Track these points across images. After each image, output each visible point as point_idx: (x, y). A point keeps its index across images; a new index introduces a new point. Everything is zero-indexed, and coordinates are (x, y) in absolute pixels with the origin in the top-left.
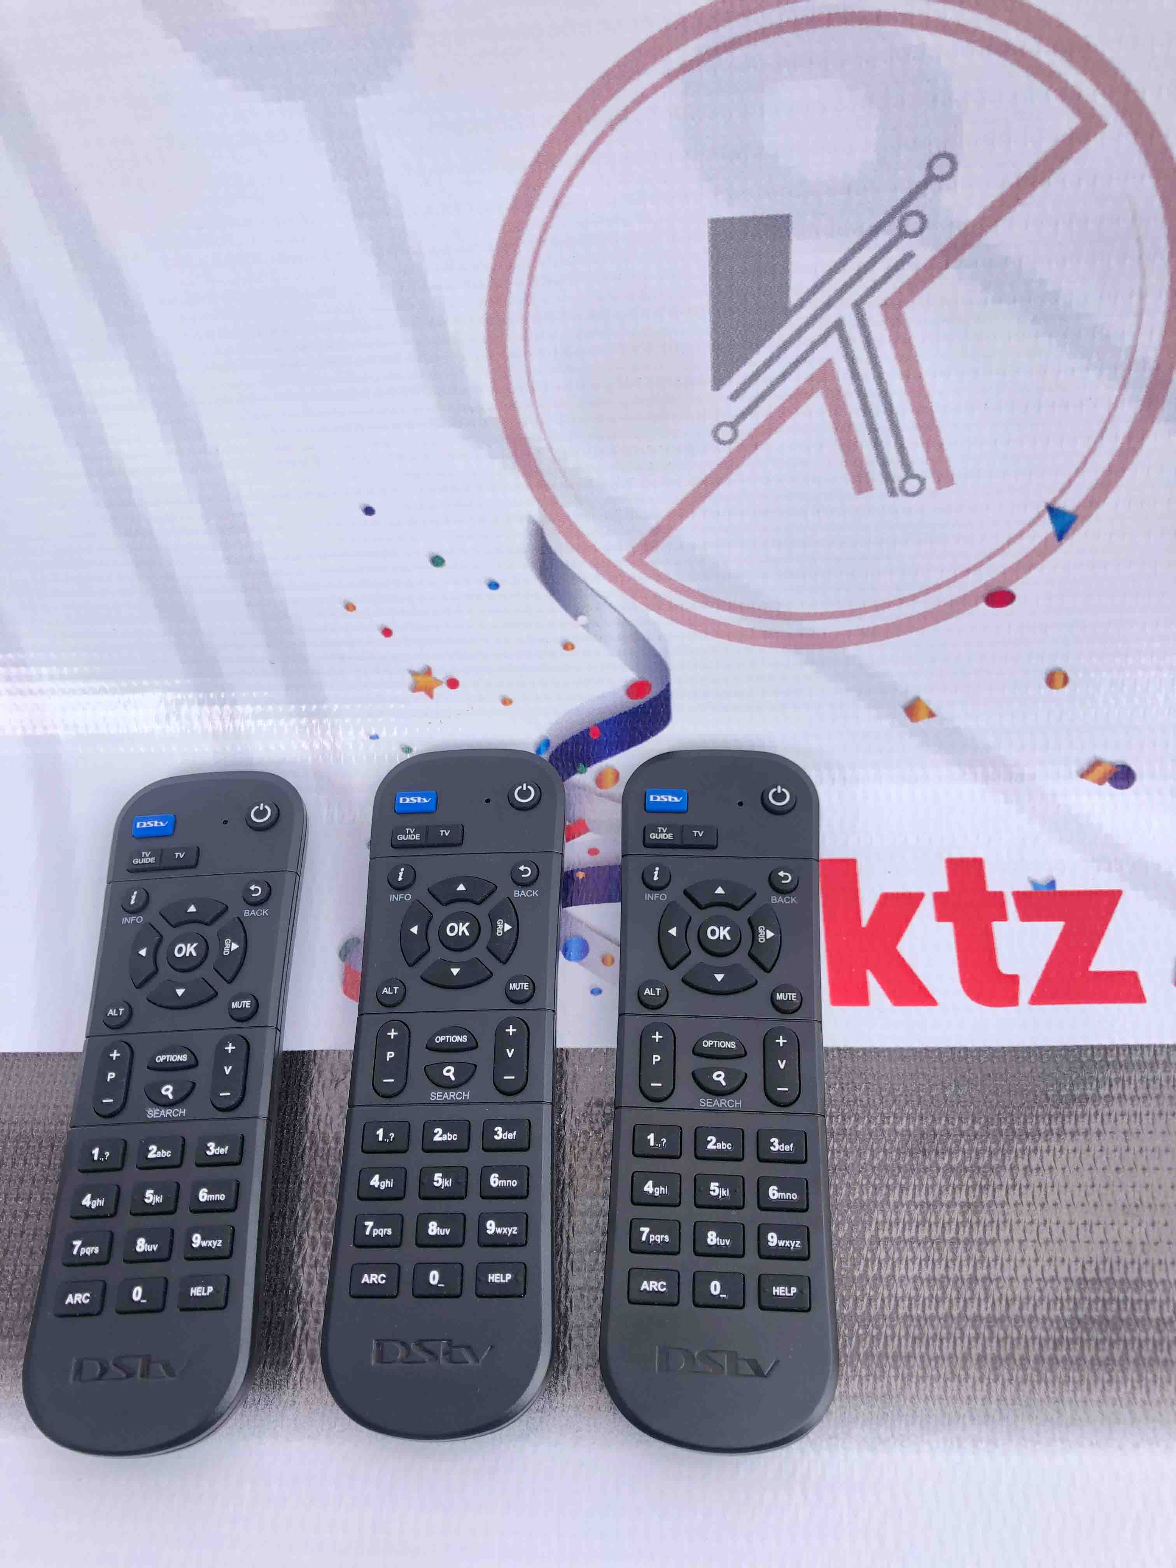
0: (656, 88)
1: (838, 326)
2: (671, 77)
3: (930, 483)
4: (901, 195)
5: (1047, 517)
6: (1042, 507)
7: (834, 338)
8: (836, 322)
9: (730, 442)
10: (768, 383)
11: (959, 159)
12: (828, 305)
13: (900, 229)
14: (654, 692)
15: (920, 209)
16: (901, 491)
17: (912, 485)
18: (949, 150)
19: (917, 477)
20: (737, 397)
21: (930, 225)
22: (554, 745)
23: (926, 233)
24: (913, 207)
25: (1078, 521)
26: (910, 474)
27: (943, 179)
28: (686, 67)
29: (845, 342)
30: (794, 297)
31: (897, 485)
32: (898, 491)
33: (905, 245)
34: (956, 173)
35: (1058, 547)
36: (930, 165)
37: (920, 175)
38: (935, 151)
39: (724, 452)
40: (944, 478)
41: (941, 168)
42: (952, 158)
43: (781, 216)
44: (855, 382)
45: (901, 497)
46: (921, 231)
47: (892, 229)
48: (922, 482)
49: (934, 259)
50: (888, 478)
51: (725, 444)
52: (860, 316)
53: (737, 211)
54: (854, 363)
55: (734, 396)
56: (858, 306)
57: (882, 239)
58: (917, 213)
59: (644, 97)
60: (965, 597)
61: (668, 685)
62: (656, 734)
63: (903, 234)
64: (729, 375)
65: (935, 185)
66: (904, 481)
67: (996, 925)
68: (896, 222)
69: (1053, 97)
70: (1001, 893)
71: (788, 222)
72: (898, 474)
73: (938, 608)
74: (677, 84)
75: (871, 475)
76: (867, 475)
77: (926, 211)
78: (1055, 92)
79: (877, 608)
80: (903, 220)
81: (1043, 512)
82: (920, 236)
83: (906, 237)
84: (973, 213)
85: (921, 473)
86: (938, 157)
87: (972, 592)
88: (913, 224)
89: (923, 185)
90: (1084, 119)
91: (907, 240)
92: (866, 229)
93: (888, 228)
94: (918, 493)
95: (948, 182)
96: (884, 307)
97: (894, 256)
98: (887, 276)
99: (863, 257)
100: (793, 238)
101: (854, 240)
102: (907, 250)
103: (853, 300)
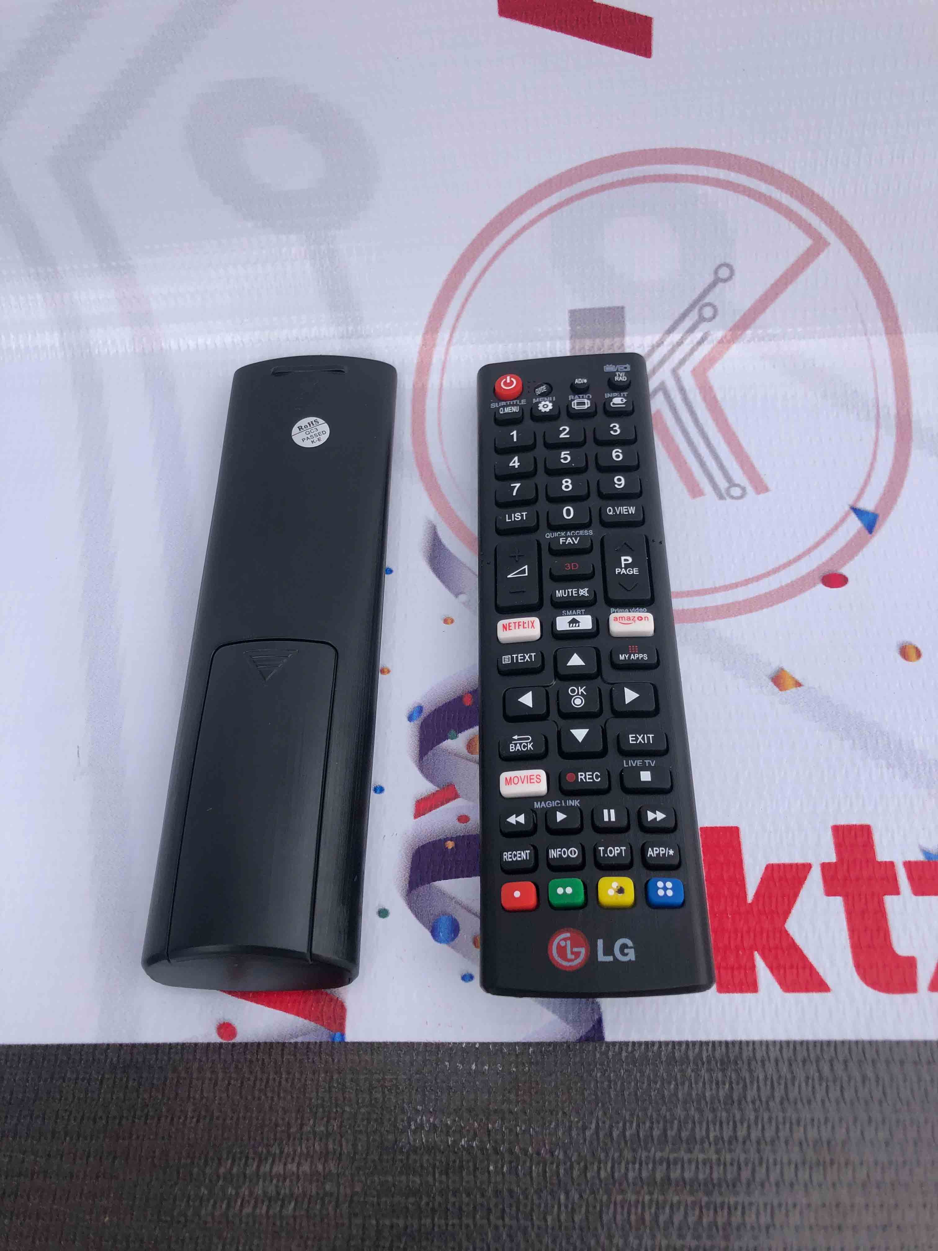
0: (533, 222)
1: (662, 387)
2: (541, 217)
3: (750, 489)
4: (698, 292)
5: (853, 516)
6: (847, 508)
7: (660, 395)
11: (735, 269)
13: (700, 316)
15: (712, 302)
16: (727, 496)
17: (736, 492)
18: (728, 261)
19: (739, 486)
21: (720, 311)
22: (426, 712)
24: (708, 300)
25: (880, 518)
26: (732, 484)
27: (725, 281)
28: (551, 210)
29: (668, 398)
31: (723, 491)
32: (725, 495)
33: (705, 327)
34: (733, 277)
35: (871, 538)
36: (716, 272)
37: (709, 279)
38: (718, 263)
40: (760, 487)
41: (724, 273)
42: (730, 267)
43: (618, 308)
44: (679, 425)
45: (729, 500)
46: (715, 316)
47: (693, 316)
48: (744, 489)
49: (725, 335)
50: (715, 486)
52: (676, 378)
53: (588, 305)
54: (676, 413)
57: (688, 322)
58: (711, 305)
59: (524, 229)
60: (802, 579)
63: (701, 319)
65: (720, 285)
66: (729, 488)
67: (889, 900)
68: (696, 311)
69: (793, 226)
70: (892, 864)
71: (623, 312)
72: (723, 484)
73: (782, 588)
74: (547, 220)
75: (701, 486)
76: (698, 485)
77: (716, 303)
78: (794, 223)
79: (726, 588)
80: (701, 309)
81: (848, 511)
82: (714, 320)
83: (705, 321)
84: (747, 304)
85: (742, 484)
86: (720, 266)
87: (808, 574)
88: (708, 312)
89: (713, 285)
90: (814, 240)
91: (705, 323)
92: (676, 316)
93: (691, 315)
94: (742, 497)
95: (730, 283)
96: (694, 371)
97: (698, 335)
98: (693, 350)
99: (676, 336)
100: (627, 323)
101: (669, 324)
102: (706, 331)
103: (671, 367)
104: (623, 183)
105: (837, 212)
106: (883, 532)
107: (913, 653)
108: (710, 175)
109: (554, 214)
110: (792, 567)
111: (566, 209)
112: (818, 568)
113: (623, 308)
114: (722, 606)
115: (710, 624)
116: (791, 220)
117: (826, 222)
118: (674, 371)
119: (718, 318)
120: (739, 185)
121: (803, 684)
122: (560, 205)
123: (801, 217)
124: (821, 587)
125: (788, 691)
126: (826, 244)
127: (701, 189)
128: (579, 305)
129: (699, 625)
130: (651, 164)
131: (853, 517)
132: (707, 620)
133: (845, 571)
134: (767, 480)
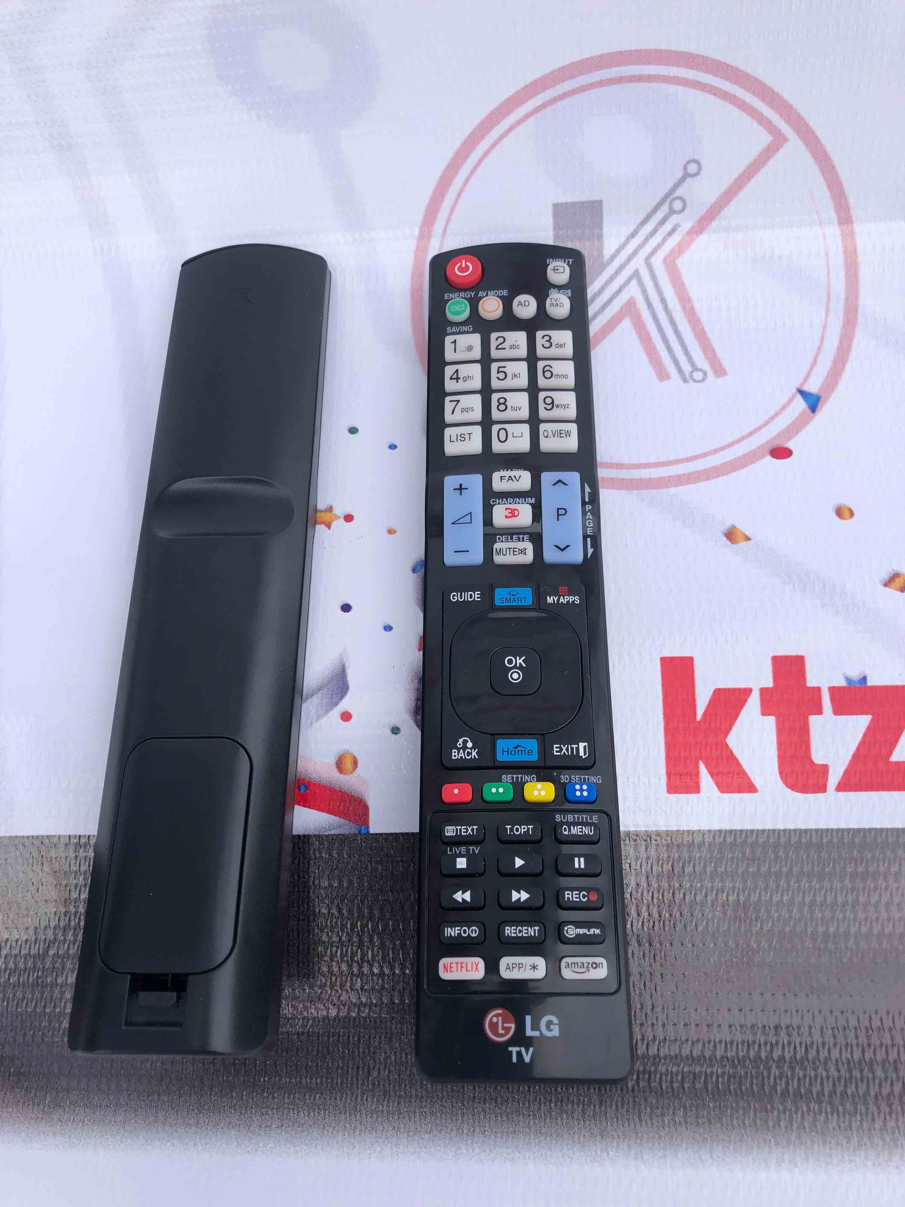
0: (519, 123)
1: (636, 274)
2: (527, 116)
3: (710, 373)
4: (668, 187)
6: (794, 390)
8: (634, 271)
11: (702, 164)
12: (628, 261)
13: (671, 208)
15: (681, 195)
16: (690, 379)
17: (698, 375)
18: (696, 157)
19: (701, 370)
21: (689, 205)
23: (686, 210)
24: (677, 193)
25: (822, 399)
26: (695, 369)
27: (693, 175)
28: (536, 110)
29: (641, 284)
31: (687, 375)
32: (688, 379)
33: (675, 219)
34: (701, 172)
35: (813, 417)
36: (685, 168)
37: (680, 174)
38: (687, 159)
40: (720, 371)
41: (692, 169)
42: (698, 163)
43: (596, 201)
44: (650, 311)
45: (691, 383)
46: (683, 209)
47: (665, 208)
48: (705, 374)
49: (692, 227)
50: (680, 371)
52: (649, 266)
53: (569, 199)
54: (648, 299)
57: (660, 215)
58: (680, 198)
59: (512, 128)
60: (754, 452)
63: (672, 212)
65: (689, 180)
66: (692, 372)
67: (813, 719)
68: (667, 204)
69: (755, 124)
70: (818, 689)
71: (601, 205)
73: (735, 460)
74: (532, 120)
75: (668, 370)
76: (665, 370)
77: (685, 197)
78: (756, 120)
79: (688, 460)
80: (671, 202)
81: (795, 393)
82: (683, 213)
83: (675, 213)
84: (714, 197)
85: (704, 369)
86: (689, 162)
87: (758, 448)
88: (678, 205)
89: (682, 180)
90: (774, 136)
91: (675, 216)
92: (649, 209)
93: (663, 208)
94: (703, 380)
95: (697, 178)
96: (665, 260)
97: (668, 226)
98: (664, 240)
99: (649, 227)
100: (605, 215)
101: (642, 216)
102: (676, 222)
103: (644, 257)
104: (601, 84)
105: (795, 110)
106: (825, 411)
107: (847, 513)
108: (680, 75)
109: (539, 114)
110: (745, 441)
111: (549, 109)
112: (767, 442)
113: (601, 202)
114: (684, 475)
115: (673, 490)
116: (753, 118)
117: (785, 119)
118: (647, 260)
120: (706, 85)
121: (752, 538)
122: (544, 106)
123: (762, 115)
124: (769, 459)
125: (739, 545)
126: (785, 140)
127: (673, 89)
128: (562, 199)
129: (664, 491)
130: (627, 65)
131: (799, 398)
133: (790, 445)
134: (726, 364)
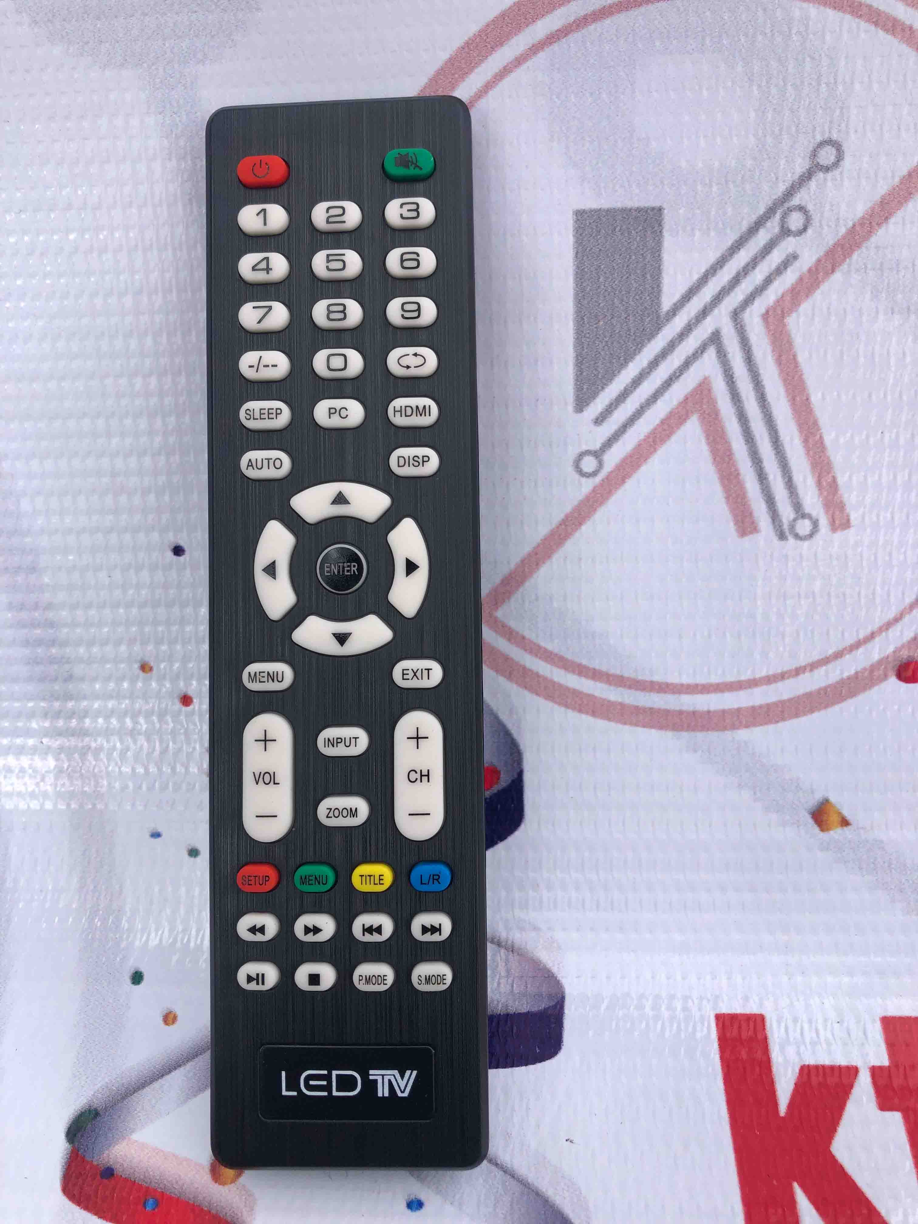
0: (519, 61)
1: (715, 338)
2: (534, 50)
3: (824, 523)
4: (782, 188)
7: (711, 353)
8: (713, 333)
9: (594, 474)
10: (637, 405)
11: (845, 147)
12: (704, 313)
13: (782, 227)
14: (504, 781)
15: (804, 204)
16: (790, 533)
17: (804, 527)
18: (835, 136)
19: (809, 516)
20: (602, 421)
21: (814, 222)
24: (796, 201)
26: (800, 513)
27: (827, 169)
28: (552, 38)
29: (722, 356)
30: (666, 304)
31: (786, 527)
32: (787, 533)
33: (789, 245)
34: (841, 163)
36: (814, 154)
37: (803, 165)
38: (820, 138)
39: (587, 486)
40: (840, 520)
41: (827, 156)
42: (837, 146)
43: (653, 209)
44: (735, 404)
45: (791, 541)
46: (805, 228)
47: (773, 226)
48: (815, 524)
49: (819, 261)
50: (775, 518)
51: (588, 477)
52: (739, 326)
53: (604, 202)
54: (733, 382)
55: (599, 421)
56: (736, 315)
57: (762, 237)
58: (801, 209)
60: (873, 668)
61: (520, 774)
62: (505, 838)
63: (785, 232)
64: (594, 395)
65: (819, 177)
66: (795, 520)
68: (778, 216)
71: (661, 215)
72: (786, 512)
73: (842, 682)
74: (544, 58)
75: (756, 514)
76: (751, 514)
77: (810, 207)
79: (770, 680)
80: (784, 215)
82: (803, 236)
83: (789, 236)
84: (860, 209)
85: (814, 514)
86: (822, 144)
87: (880, 662)
88: (795, 221)
89: (807, 176)
91: (791, 239)
92: (745, 226)
93: (769, 224)
94: (811, 536)
95: (836, 173)
96: (766, 317)
97: (776, 257)
98: (768, 281)
99: (743, 257)
100: (666, 234)
101: (731, 238)
102: (790, 250)
103: (731, 308)
109: (555, 48)
112: (895, 653)
113: (660, 209)
114: (761, 707)
115: (743, 734)
119: (810, 231)
122: (567, 33)
124: (893, 682)
128: (591, 203)
129: (728, 735)
132: (738, 728)
134: (851, 508)
